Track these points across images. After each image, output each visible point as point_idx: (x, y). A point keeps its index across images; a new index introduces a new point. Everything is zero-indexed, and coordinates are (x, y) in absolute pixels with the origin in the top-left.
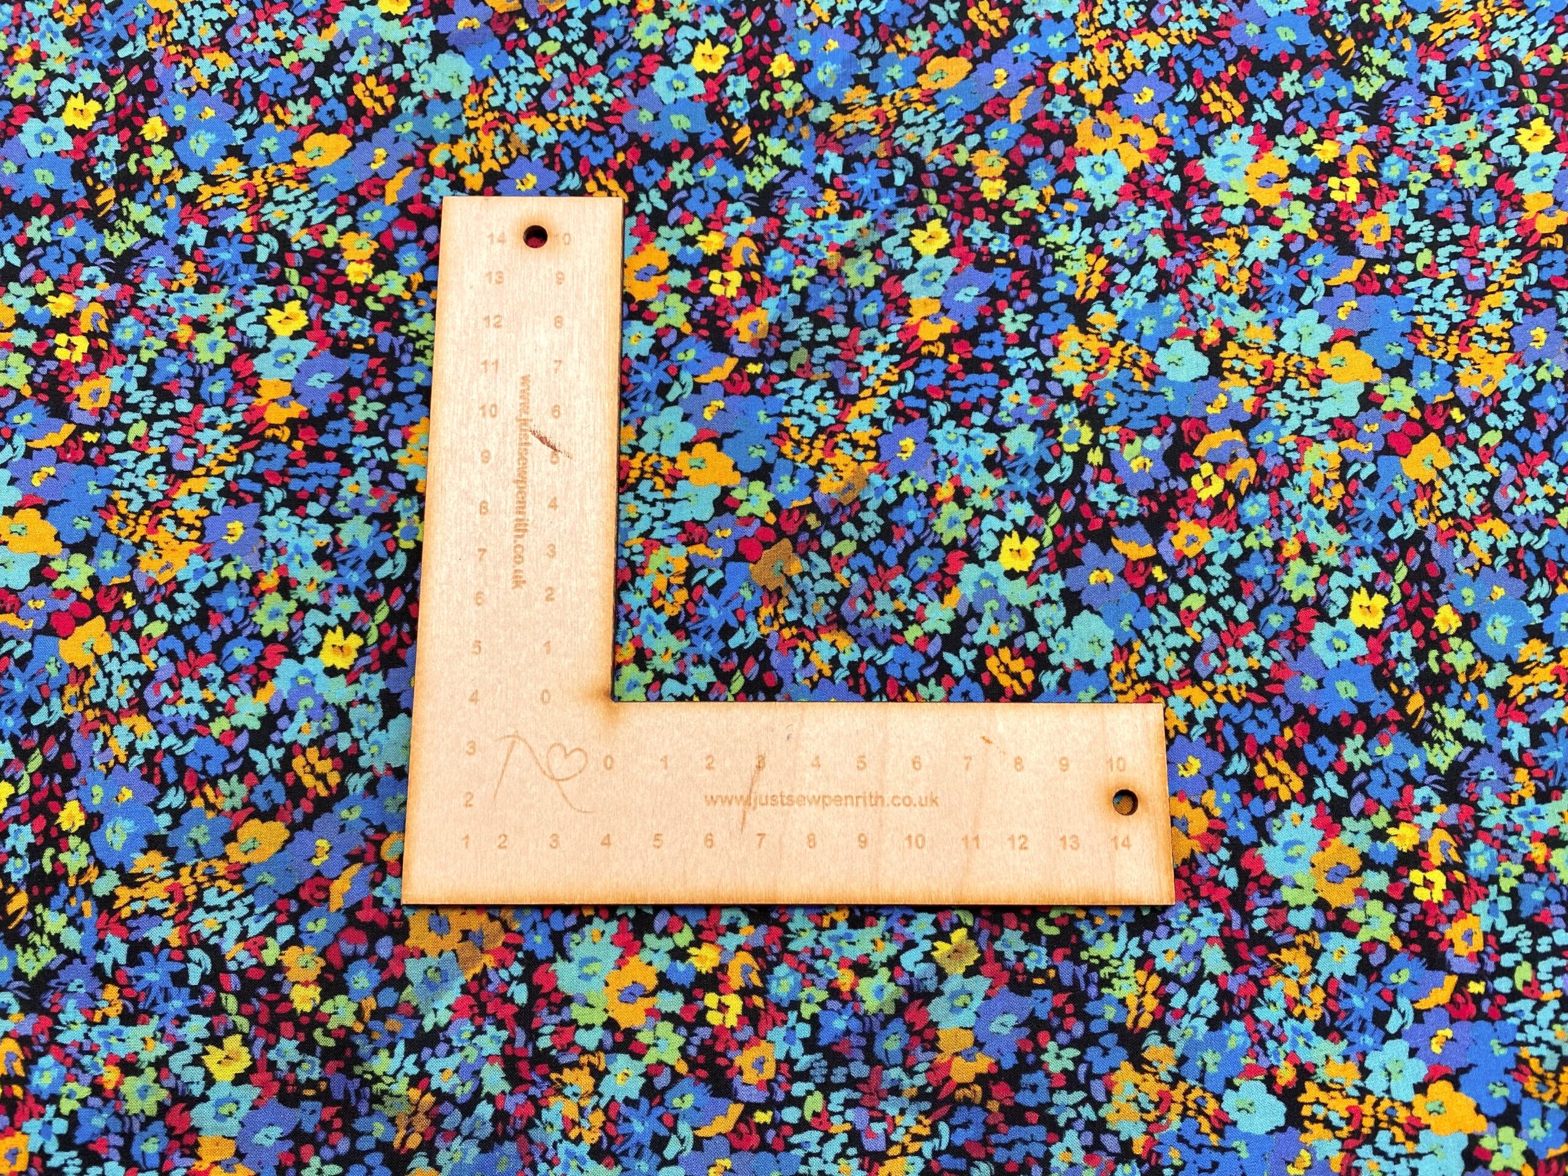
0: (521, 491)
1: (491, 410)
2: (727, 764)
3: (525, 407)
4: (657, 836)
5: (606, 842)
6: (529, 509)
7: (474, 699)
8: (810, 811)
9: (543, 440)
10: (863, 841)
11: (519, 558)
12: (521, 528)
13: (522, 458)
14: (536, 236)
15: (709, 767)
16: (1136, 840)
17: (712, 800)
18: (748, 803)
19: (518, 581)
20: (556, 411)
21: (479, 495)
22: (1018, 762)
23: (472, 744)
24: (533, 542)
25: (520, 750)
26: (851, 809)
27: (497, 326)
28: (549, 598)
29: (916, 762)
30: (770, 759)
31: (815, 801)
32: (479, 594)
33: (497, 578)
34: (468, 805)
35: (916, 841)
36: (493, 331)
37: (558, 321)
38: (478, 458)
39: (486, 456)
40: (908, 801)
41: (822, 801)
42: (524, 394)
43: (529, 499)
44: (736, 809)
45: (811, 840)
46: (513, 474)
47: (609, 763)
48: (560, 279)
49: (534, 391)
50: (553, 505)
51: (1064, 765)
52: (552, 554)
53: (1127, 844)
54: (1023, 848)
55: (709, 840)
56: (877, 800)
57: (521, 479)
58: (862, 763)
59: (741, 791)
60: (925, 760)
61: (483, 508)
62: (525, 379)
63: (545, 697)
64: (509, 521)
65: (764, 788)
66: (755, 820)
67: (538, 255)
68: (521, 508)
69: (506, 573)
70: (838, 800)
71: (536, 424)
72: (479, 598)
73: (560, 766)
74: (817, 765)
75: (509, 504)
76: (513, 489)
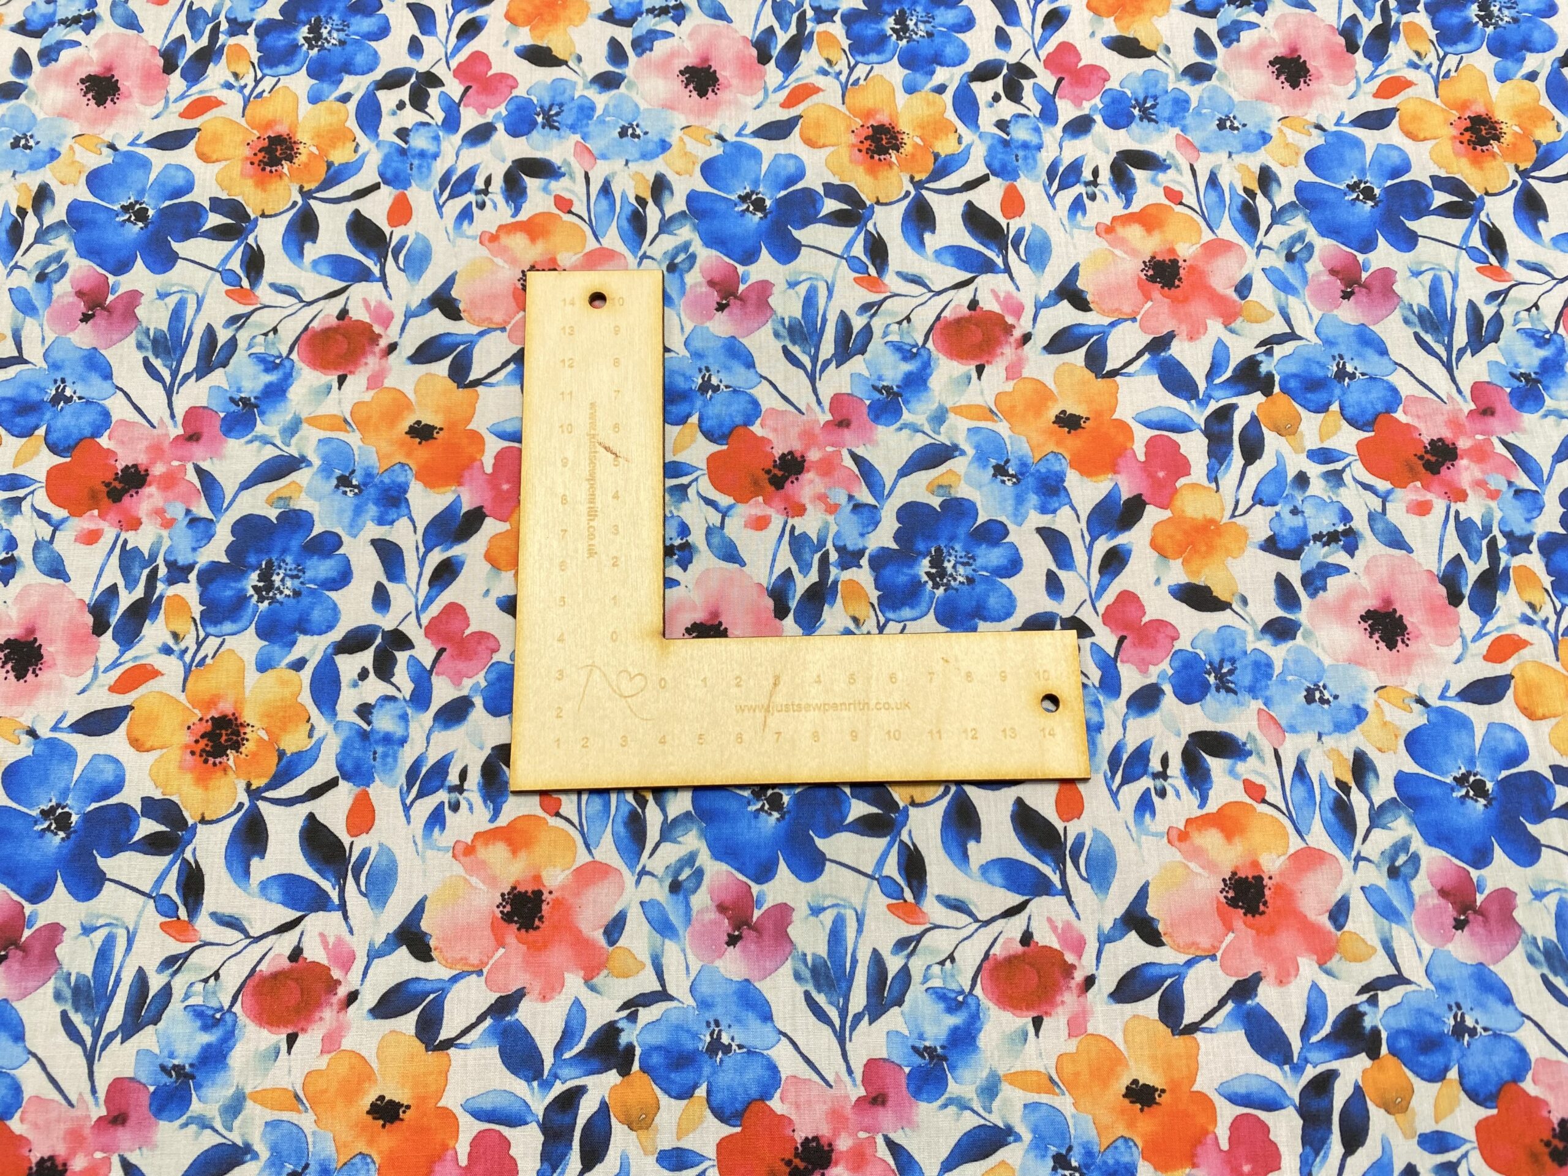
0: (592, 486)
1: (570, 428)
2: (752, 682)
3: (593, 425)
4: (701, 736)
5: (663, 742)
6: (598, 500)
7: (561, 640)
8: (813, 715)
9: (607, 449)
10: (854, 735)
11: (591, 537)
12: (592, 514)
13: (592, 462)
14: (597, 298)
15: (738, 685)
16: (1058, 731)
17: (741, 709)
18: (767, 710)
19: (592, 553)
20: (616, 426)
21: (560, 491)
22: (969, 675)
23: (561, 672)
24: (602, 524)
25: (597, 675)
26: (845, 713)
27: (571, 366)
28: (614, 565)
29: (892, 678)
30: (785, 678)
31: (818, 707)
32: (563, 563)
33: (576, 551)
34: (558, 717)
35: (894, 735)
36: (568, 370)
37: (616, 362)
38: (559, 464)
39: (565, 462)
40: (887, 707)
41: (823, 707)
42: (592, 416)
43: (598, 492)
44: (759, 715)
45: (816, 736)
46: (586, 474)
47: (662, 683)
48: (617, 330)
49: (599, 413)
50: (616, 496)
51: (1004, 678)
52: (617, 533)
53: (1052, 734)
54: (974, 738)
55: (740, 738)
56: (865, 706)
57: (592, 478)
58: (852, 680)
59: (762, 701)
60: (900, 675)
61: (564, 500)
62: (593, 405)
63: (614, 637)
64: (583, 509)
65: (779, 699)
66: (774, 721)
67: (601, 314)
68: (592, 499)
69: (582, 547)
70: (835, 706)
71: (601, 437)
72: (563, 566)
73: (627, 687)
74: (819, 682)
75: (582, 495)
76: (586, 485)
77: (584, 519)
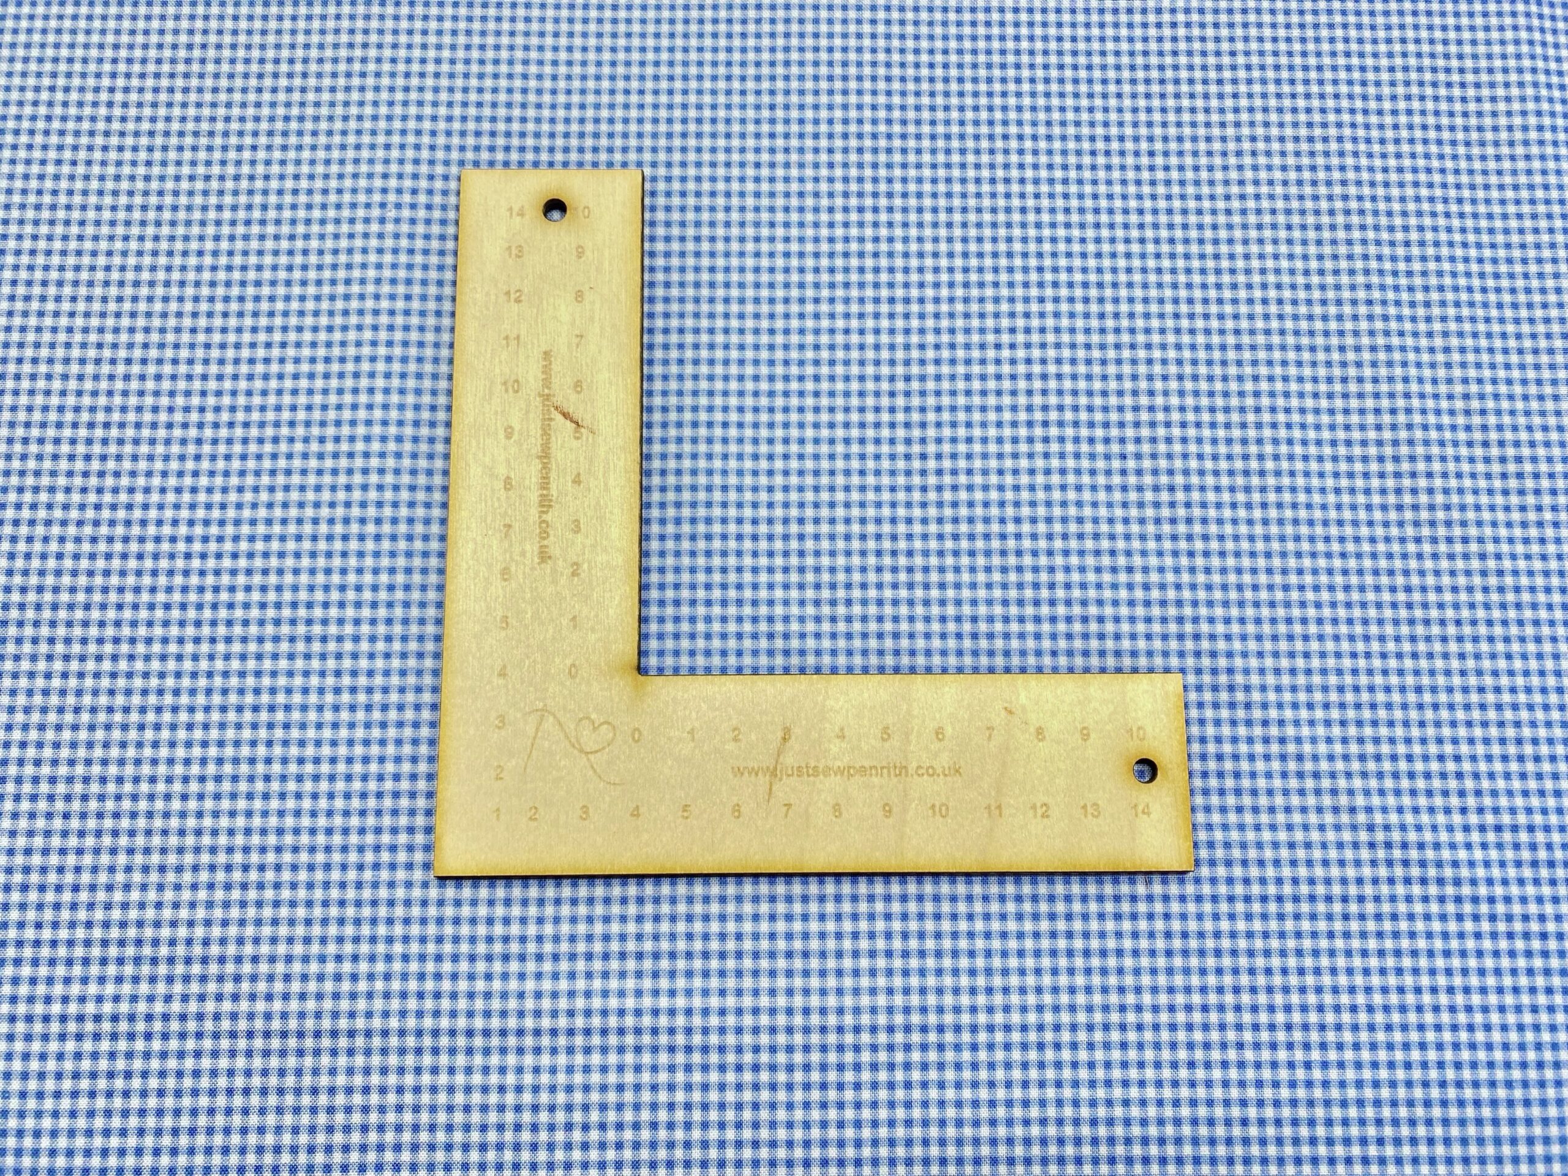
0: (545, 467)
1: (516, 386)
2: (754, 736)
3: (547, 382)
4: (686, 807)
5: (636, 813)
6: (553, 485)
7: (502, 674)
8: (833, 781)
9: (566, 415)
10: (887, 810)
11: (544, 534)
12: (545, 504)
13: (546, 432)
14: (555, 206)
15: (735, 739)
16: (1155, 808)
17: (739, 772)
18: (774, 774)
19: (544, 556)
20: (578, 386)
21: (503, 471)
22: (1040, 731)
23: (502, 718)
24: (558, 518)
25: (549, 723)
26: (875, 779)
27: (518, 301)
28: (574, 574)
29: (939, 733)
30: (796, 731)
31: (840, 771)
32: (505, 570)
33: (523, 554)
34: (498, 778)
35: (940, 810)
36: (514, 306)
37: (579, 296)
38: (501, 434)
39: (509, 432)
40: (931, 772)
41: (847, 772)
42: (547, 370)
43: (553, 474)
44: (763, 780)
45: (837, 809)
46: (537, 450)
47: (636, 736)
48: (580, 252)
49: (556, 365)
50: (577, 481)
51: (1085, 735)
52: (577, 530)
53: (1146, 812)
54: (1045, 816)
55: (737, 810)
56: (902, 770)
57: (545, 455)
58: (886, 734)
59: (767, 762)
60: (949, 731)
61: (508, 484)
62: (547, 355)
63: (573, 671)
64: (534, 496)
65: (790, 760)
66: (781, 791)
67: (558, 229)
68: (545, 484)
69: (531, 548)
70: (862, 771)
71: (558, 400)
72: (505, 574)
73: (589, 739)
74: (842, 737)
75: (533, 479)
76: (536, 465)
77: (534, 512)
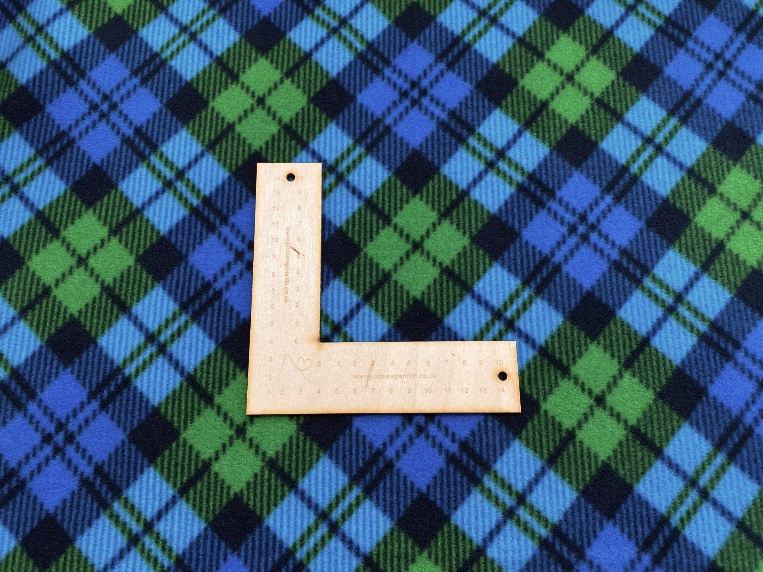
0: (287, 268)
1: (276, 240)
2: (361, 364)
3: (288, 238)
4: (337, 390)
5: (319, 392)
6: (290, 275)
7: (271, 342)
8: (390, 380)
9: (294, 250)
10: (409, 391)
11: (286, 292)
12: (287, 281)
13: (287, 256)
14: (291, 177)
15: (355, 365)
16: (506, 389)
17: (356, 377)
18: (368, 378)
19: (286, 300)
20: (299, 240)
21: (272, 270)
22: (464, 362)
23: (271, 358)
24: (291, 286)
25: (288, 360)
26: (405, 380)
27: (278, 210)
28: (297, 306)
29: (428, 363)
30: (377, 362)
31: (392, 377)
32: (272, 305)
33: (279, 299)
34: (270, 379)
35: (428, 390)
36: (276, 212)
37: (299, 208)
38: (271, 257)
39: (274, 256)
40: (425, 377)
41: (395, 377)
42: (288, 234)
43: (290, 271)
44: (364, 380)
45: (391, 390)
46: (284, 262)
47: (319, 364)
48: (300, 192)
49: (291, 232)
50: (298, 273)
51: (481, 363)
52: (298, 290)
53: (503, 391)
54: (466, 392)
55: (355, 391)
56: (414, 376)
57: (287, 264)
58: (409, 363)
59: (366, 373)
60: (431, 362)
61: (274, 275)
62: (288, 228)
63: (296, 341)
64: (283, 279)
65: (374, 373)
66: (371, 383)
67: (292, 184)
68: (287, 274)
69: (282, 297)
70: (400, 376)
71: (292, 244)
72: (272, 306)
73: (302, 365)
74: (393, 364)
75: (283, 273)
76: (284, 268)
77: (283, 285)
